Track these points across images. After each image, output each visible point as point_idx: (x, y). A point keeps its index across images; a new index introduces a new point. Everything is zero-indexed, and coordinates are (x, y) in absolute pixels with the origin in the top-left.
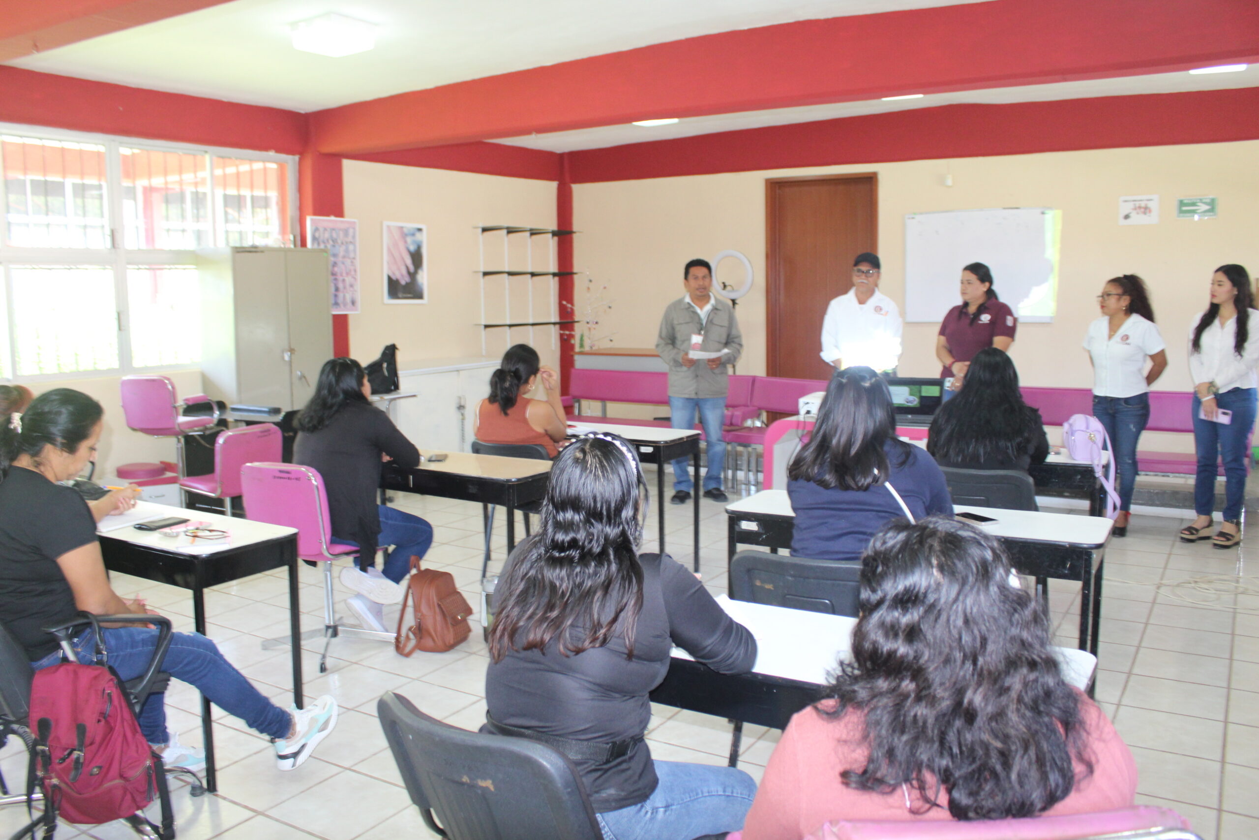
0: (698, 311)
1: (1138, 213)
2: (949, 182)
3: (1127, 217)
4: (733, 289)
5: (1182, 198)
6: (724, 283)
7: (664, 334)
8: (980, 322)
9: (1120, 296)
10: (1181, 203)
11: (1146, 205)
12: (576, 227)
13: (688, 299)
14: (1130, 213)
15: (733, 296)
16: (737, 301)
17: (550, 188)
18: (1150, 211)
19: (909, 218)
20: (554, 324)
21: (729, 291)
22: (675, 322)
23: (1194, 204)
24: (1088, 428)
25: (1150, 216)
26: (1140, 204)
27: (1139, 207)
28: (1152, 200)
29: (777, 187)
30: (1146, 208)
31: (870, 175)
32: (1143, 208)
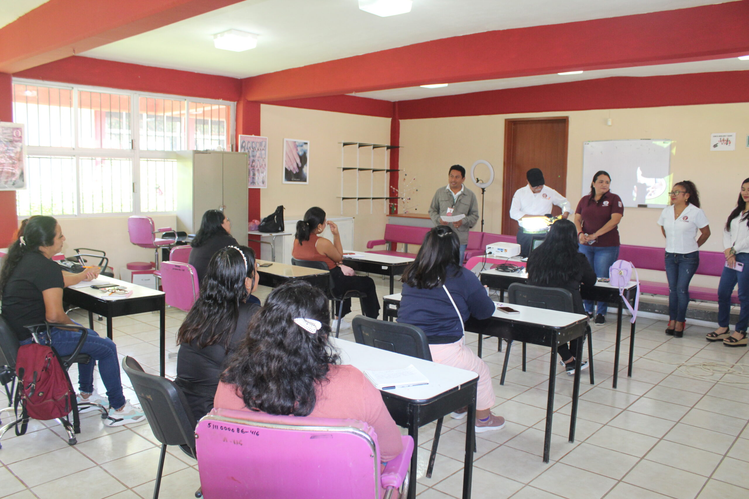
0: (453, 194)
1: (722, 144)
2: (610, 123)
3: (715, 146)
4: (483, 182)
6: (477, 179)
8: (603, 206)
9: (684, 193)
11: (727, 139)
12: (401, 144)
13: (448, 187)
14: (717, 144)
15: (483, 186)
16: (485, 190)
17: (387, 122)
18: (730, 143)
19: (585, 144)
20: (387, 198)
21: (481, 184)
22: (440, 200)
24: (620, 268)
25: (729, 146)
26: (724, 138)
27: (723, 140)
28: (731, 136)
29: (513, 124)
30: (727, 141)
31: (565, 118)
32: (725, 140)
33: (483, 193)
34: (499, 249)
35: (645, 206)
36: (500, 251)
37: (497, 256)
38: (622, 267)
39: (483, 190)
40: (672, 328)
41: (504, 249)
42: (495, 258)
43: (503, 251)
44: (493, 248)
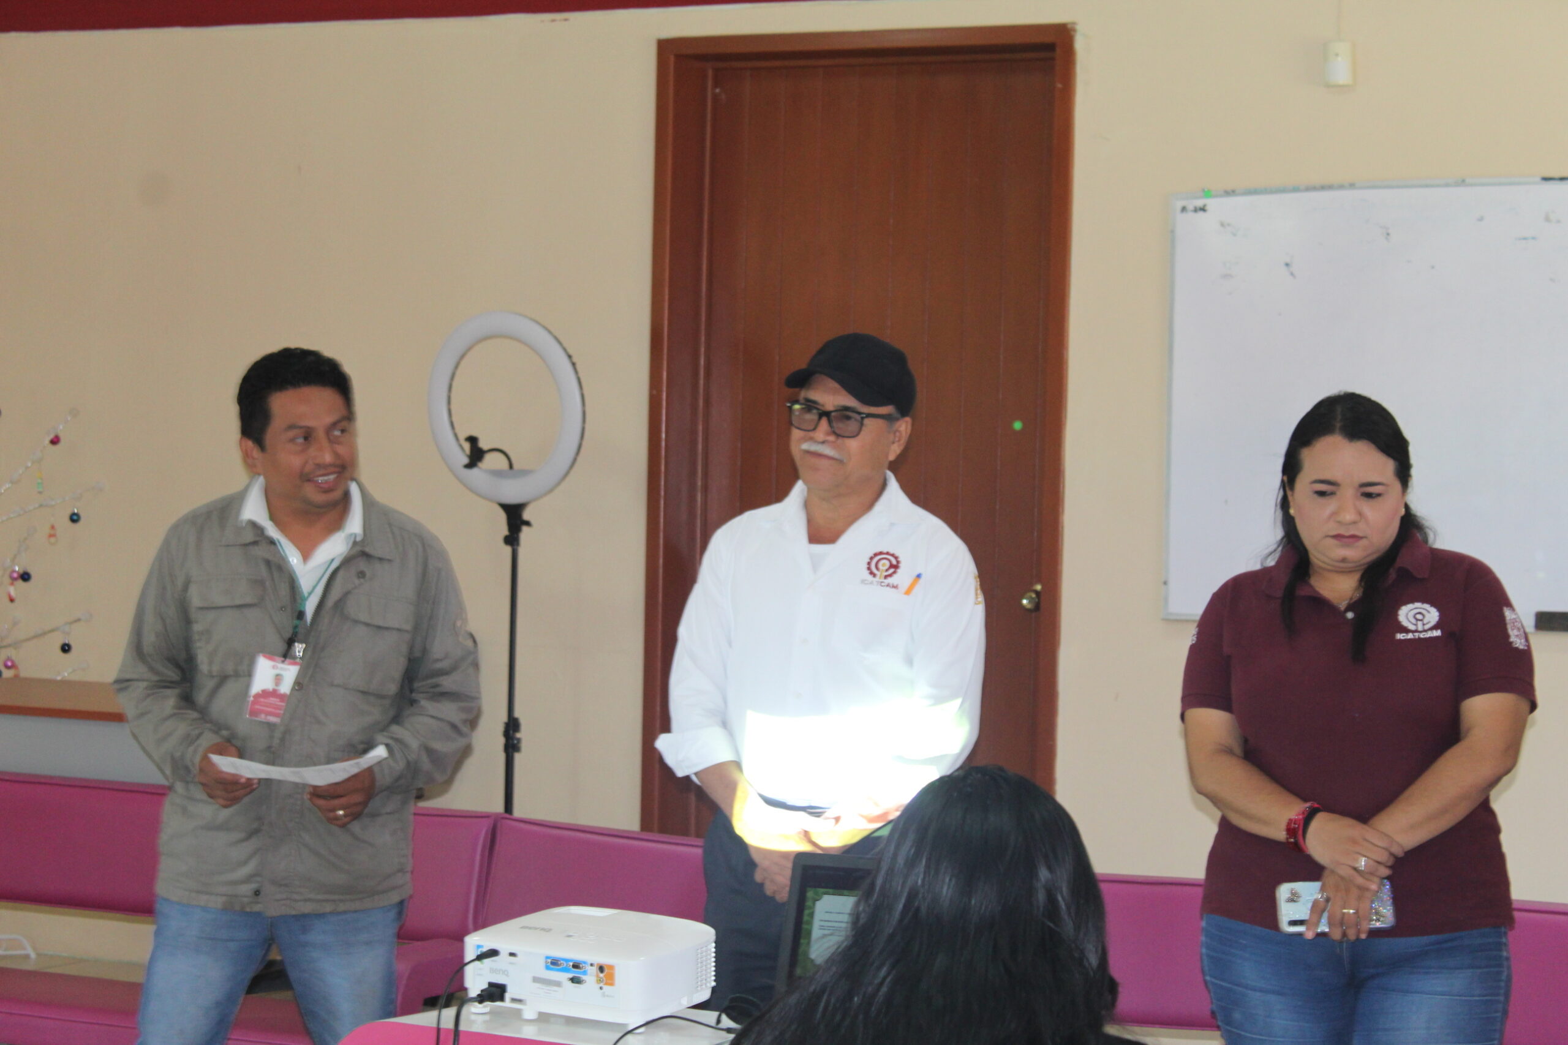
2: (1341, 71)
4: (511, 466)
6: (473, 440)
7: (150, 639)
15: (512, 493)
16: (526, 515)
19: (1184, 209)
21: (497, 473)
29: (710, 73)
31: (1048, 39)
33: (512, 540)
34: (554, 963)
36: (563, 977)
37: (544, 1018)
39: (515, 516)
41: (592, 965)
42: (529, 1032)
43: (584, 977)
44: (512, 958)
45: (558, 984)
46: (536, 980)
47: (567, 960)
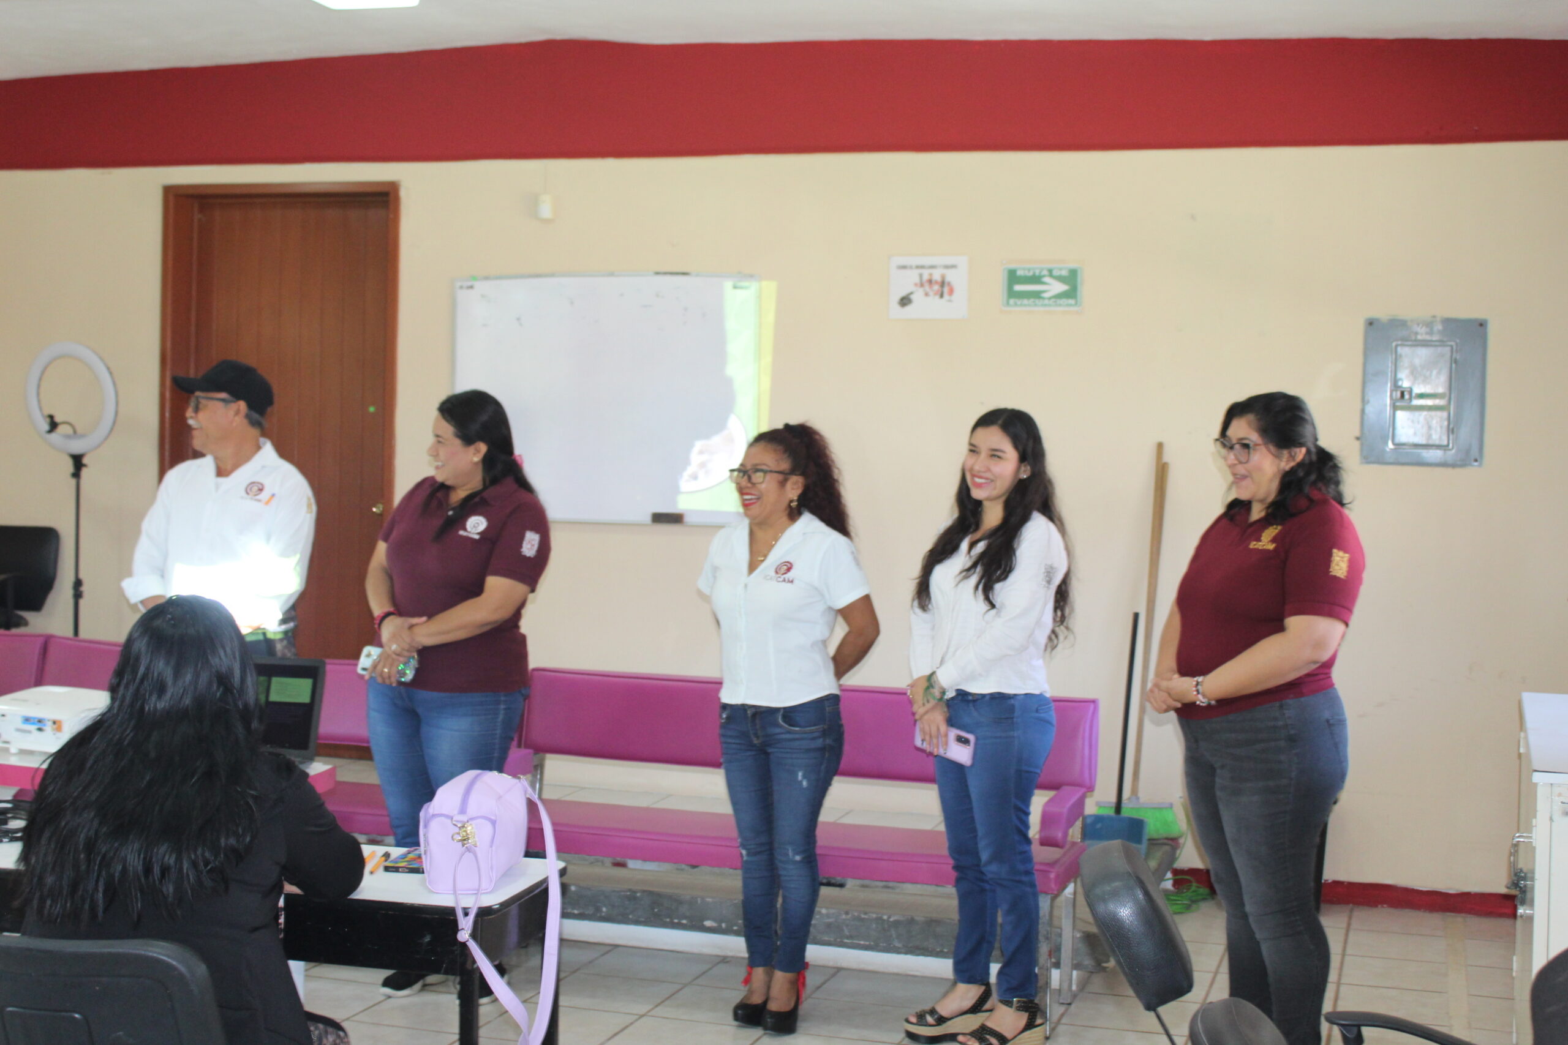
1: (927, 294)
2: (546, 210)
3: (905, 301)
4: (75, 432)
5: (1013, 266)
6: (51, 417)
8: (462, 535)
9: (785, 476)
10: (1013, 277)
11: (943, 277)
14: (911, 293)
15: (77, 447)
16: (85, 461)
18: (951, 292)
19: (461, 287)
21: (68, 437)
23: (1036, 279)
24: (463, 810)
25: (950, 301)
26: (931, 275)
27: (930, 281)
28: (953, 267)
29: (196, 206)
30: (943, 284)
31: (384, 189)
32: (936, 282)
33: (76, 475)
34: (27, 720)
35: (675, 519)
36: (33, 728)
37: (23, 752)
38: (472, 810)
39: (78, 462)
40: (757, 999)
41: (49, 720)
42: (14, 761)
43: (44, 728)
44: (3, 718)
45: (29, 732)
46: (18, 730)
47: (34, 718)
